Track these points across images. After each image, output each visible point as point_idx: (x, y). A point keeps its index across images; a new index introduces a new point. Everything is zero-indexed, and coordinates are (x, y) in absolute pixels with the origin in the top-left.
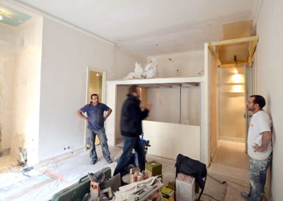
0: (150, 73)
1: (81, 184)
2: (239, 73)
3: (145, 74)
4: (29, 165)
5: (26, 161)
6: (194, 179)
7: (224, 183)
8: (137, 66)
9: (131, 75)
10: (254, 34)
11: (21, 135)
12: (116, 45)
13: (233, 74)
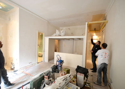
0: (62, 34)
1: (41, 77)
2: (96, 35)
3: (60, 34)
4: (15, 69)
5: (14, 68)
6: (84, 75)
7: (92, 76)
8: (57, 31)
9: (55, 34)
10: (105, 19)
11: (11, 58)
12: (48, 22)
13: (94, 35)
